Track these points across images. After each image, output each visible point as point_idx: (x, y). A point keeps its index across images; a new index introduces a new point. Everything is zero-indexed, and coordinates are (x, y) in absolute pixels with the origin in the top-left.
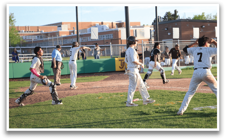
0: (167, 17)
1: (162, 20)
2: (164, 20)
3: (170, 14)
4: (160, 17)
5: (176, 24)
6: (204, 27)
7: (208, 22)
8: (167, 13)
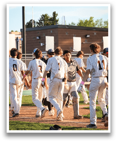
0: (43, 22)
1: (36, 26)
2: (39, 25)
3: (47, 18)
4: (34, 21)
5: (51, 32)
6: (88, 36)
7: (94, 29)
8: (43, 15)
